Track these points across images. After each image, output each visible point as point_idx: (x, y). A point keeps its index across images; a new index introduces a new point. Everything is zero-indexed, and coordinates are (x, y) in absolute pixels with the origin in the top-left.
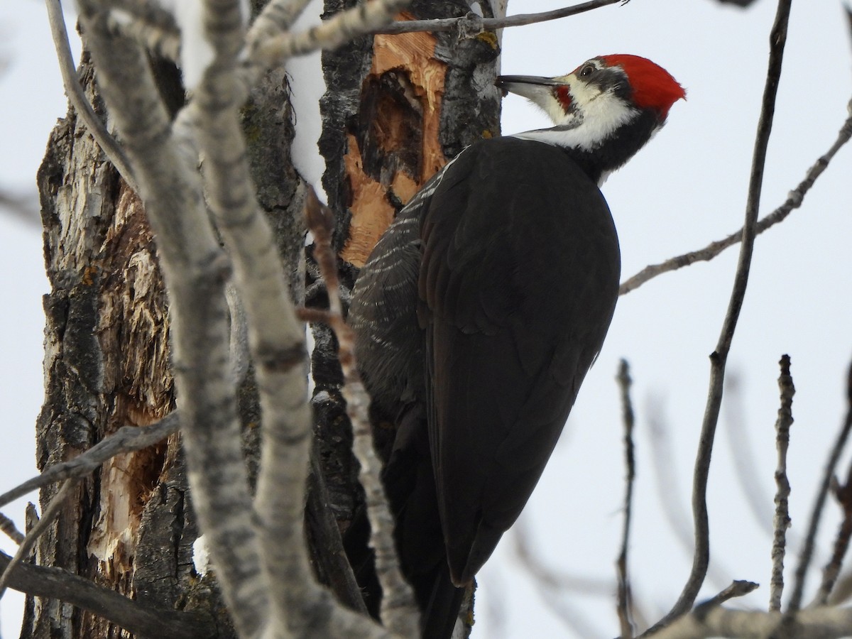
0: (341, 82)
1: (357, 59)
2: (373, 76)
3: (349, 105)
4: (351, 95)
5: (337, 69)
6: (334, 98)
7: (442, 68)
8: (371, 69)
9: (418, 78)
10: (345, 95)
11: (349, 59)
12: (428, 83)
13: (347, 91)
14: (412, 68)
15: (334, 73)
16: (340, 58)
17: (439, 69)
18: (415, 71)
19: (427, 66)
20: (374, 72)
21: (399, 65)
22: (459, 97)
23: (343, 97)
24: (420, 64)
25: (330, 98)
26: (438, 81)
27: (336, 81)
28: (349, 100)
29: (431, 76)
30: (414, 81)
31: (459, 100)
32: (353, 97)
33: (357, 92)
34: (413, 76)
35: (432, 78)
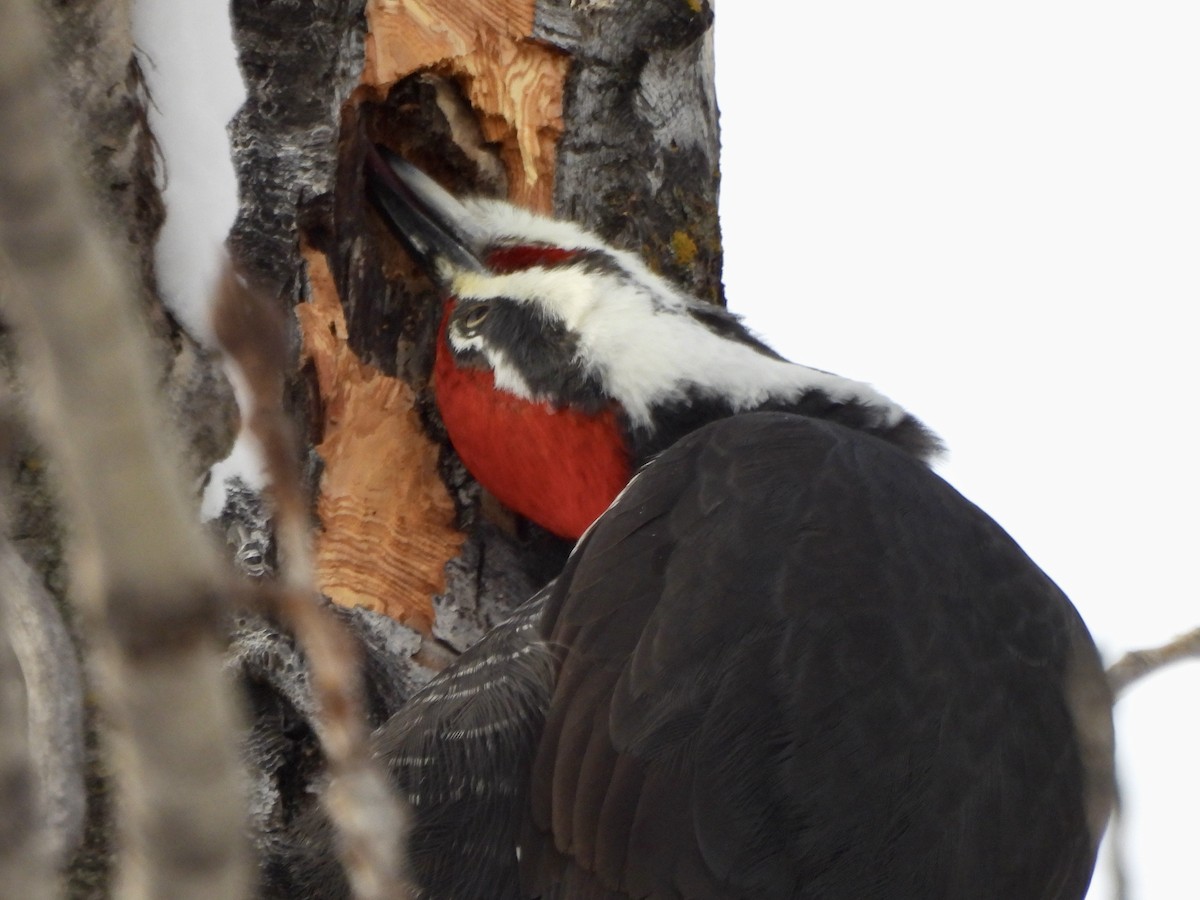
0: (282, 109)
1: (323, 46)
2: (368, 90)
3: (306, 170)
4: (310, 142)
5: (271, 72)
6: (266, 151)
7: (554, 65)
8: (364, 72)
9: (490, 95)
10: (293, 141)
11: (301, 44)
12: (518, 108)
13: (298, 132)
14: (472, 67)
15: (263, 83)
16: (276, 44)
17: (547, 68)
18: (483, 76)
19: (514, 61)
20: (370, 81)
21: (438, 60)
22: (604, 143)
23: (289, 149)
24: (496, 56)
25: (254, 153)
26: (544, 101)
27: (267, 107)
28: (304, 157)
29: (527, 88)
30: (481, 102)
31: (604, 150)
32: (317, 146)
33: (326, 133)
34: (478, 91)
35: (530, 92)
